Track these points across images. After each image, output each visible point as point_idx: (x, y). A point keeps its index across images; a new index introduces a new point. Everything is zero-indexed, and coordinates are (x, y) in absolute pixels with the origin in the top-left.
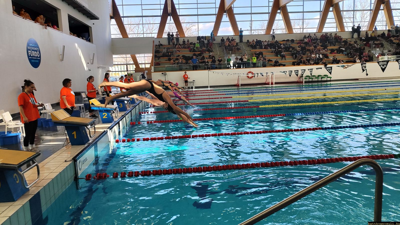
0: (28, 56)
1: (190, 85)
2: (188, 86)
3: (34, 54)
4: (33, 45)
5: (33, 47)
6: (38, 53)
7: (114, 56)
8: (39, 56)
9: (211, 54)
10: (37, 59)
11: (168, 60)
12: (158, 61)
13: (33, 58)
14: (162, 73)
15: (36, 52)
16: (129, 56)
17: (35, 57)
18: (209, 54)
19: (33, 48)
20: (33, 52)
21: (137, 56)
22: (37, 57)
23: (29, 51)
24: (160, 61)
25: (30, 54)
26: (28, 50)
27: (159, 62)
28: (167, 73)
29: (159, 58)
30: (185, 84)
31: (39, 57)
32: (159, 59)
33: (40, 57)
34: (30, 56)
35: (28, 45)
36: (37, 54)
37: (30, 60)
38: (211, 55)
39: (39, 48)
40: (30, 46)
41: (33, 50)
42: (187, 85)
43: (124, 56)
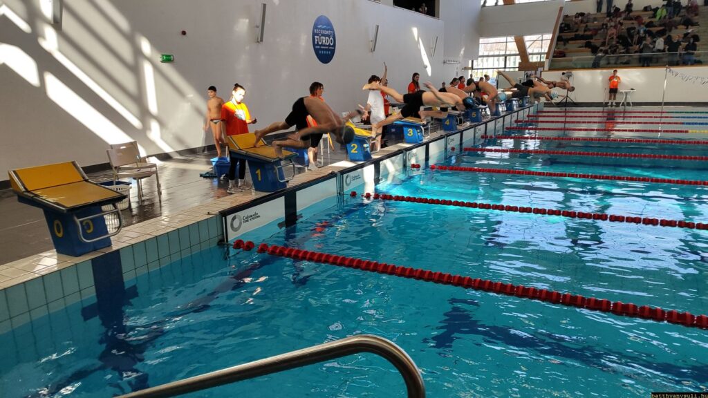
0: (314, 45)
1: (620, 99)
2: (617, 101)
3: (324, 41)
4: (325, 27)
5: (324, 29)
6: (331, 38)
7: (482, 40)
8: (332, 44)
9: (690, 31)
10: (328, 50)
11: (584, 45)
12: (562, 48)
13: (322, 47)
14: (563, 74)
15: (327, 38)
16: (511, 39)
17: (326, 46)
18: (685, 32)
19: (323, 32)
20: (324, 38)
21: (527, 38)
22: (329, 45)
23: (316, 37)
24: (566, 49)
25: (318, 42)
26: (314, 34)
27: (566, 51)
28: (574, 72)
29: (566, 41)
30: (610, 96)
31: (332, 46)
32: (565, 45)
33: (334, 45)
34: (318, 44)
35: (315, 27)
36: (329, 41)
37: (317, 51)
38: (689, 33)
39: (333, 30)
40: (319, 29)
41: (323, 35)
42: (614, 99)
43: (503, 39)
